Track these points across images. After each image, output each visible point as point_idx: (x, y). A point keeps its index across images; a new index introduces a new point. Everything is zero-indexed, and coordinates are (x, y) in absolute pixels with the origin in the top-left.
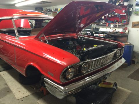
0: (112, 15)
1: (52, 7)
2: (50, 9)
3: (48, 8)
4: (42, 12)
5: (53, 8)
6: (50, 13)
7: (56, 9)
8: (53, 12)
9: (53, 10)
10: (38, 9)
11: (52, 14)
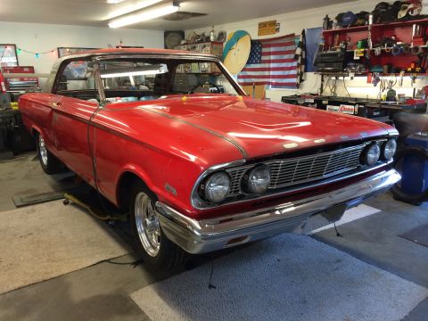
0: (386, 48)
1: (210, 29)
2: (203, 35)
3: (199, 32)
4: (183, 42)
5: (213, 31)
6: (205, 46)
7: (222, 35)
8: (213, 43)
9: (212, 38)
10: (172, 34)
11: (209, 48)
